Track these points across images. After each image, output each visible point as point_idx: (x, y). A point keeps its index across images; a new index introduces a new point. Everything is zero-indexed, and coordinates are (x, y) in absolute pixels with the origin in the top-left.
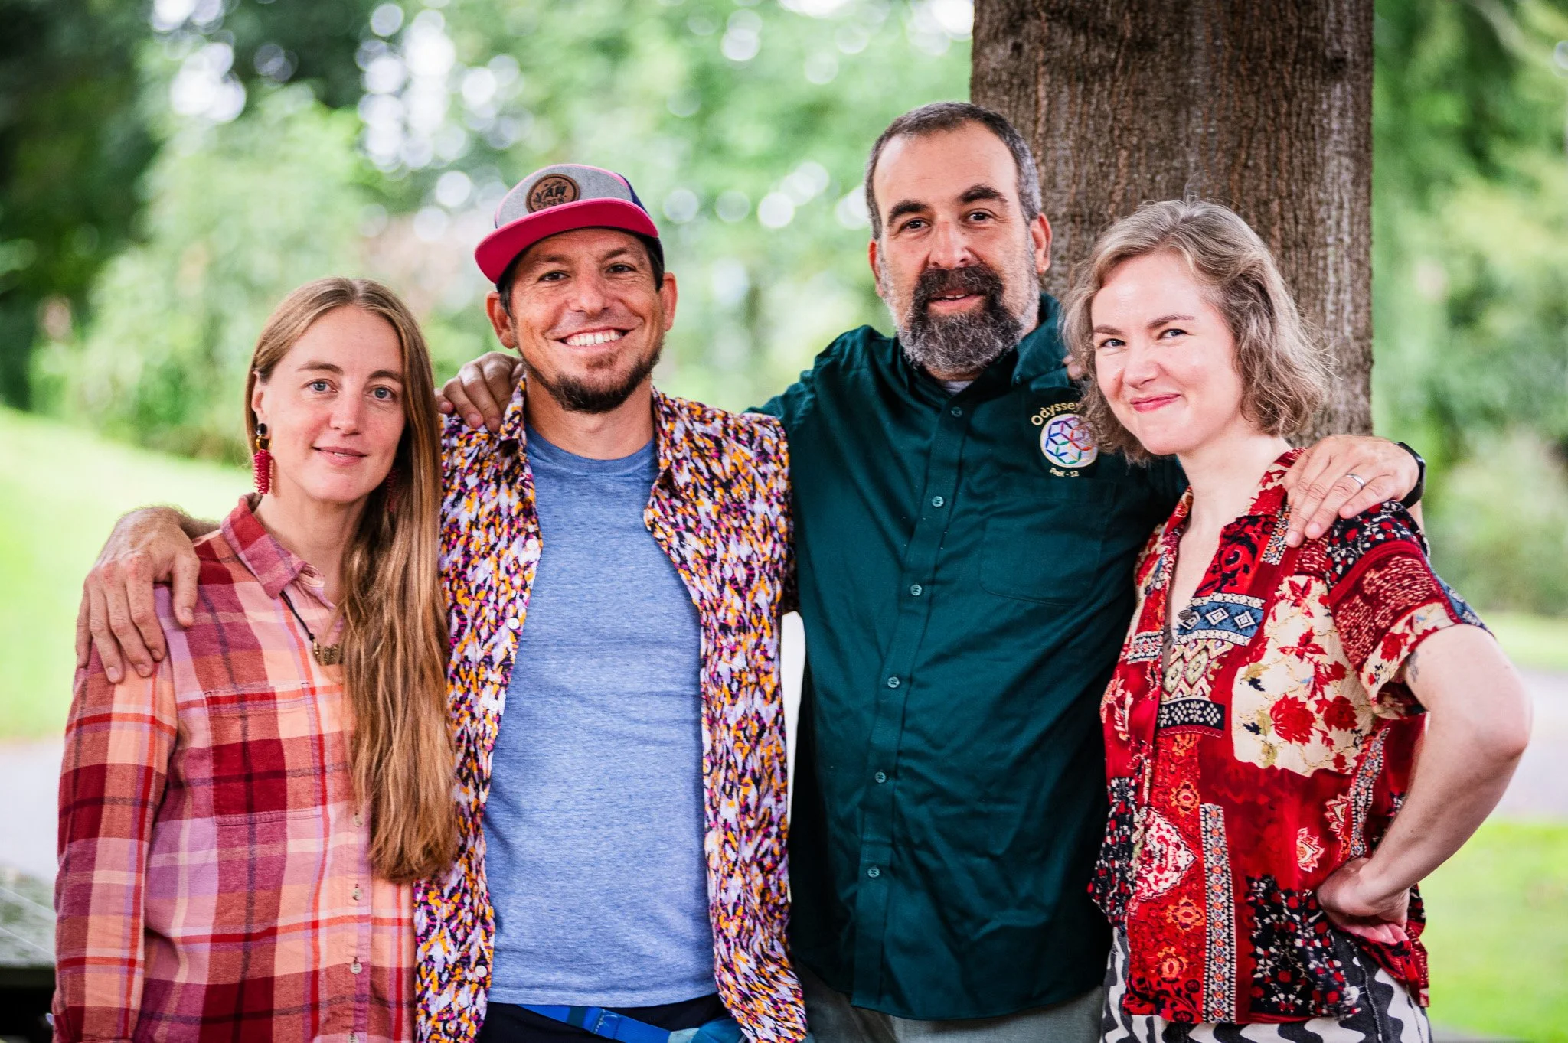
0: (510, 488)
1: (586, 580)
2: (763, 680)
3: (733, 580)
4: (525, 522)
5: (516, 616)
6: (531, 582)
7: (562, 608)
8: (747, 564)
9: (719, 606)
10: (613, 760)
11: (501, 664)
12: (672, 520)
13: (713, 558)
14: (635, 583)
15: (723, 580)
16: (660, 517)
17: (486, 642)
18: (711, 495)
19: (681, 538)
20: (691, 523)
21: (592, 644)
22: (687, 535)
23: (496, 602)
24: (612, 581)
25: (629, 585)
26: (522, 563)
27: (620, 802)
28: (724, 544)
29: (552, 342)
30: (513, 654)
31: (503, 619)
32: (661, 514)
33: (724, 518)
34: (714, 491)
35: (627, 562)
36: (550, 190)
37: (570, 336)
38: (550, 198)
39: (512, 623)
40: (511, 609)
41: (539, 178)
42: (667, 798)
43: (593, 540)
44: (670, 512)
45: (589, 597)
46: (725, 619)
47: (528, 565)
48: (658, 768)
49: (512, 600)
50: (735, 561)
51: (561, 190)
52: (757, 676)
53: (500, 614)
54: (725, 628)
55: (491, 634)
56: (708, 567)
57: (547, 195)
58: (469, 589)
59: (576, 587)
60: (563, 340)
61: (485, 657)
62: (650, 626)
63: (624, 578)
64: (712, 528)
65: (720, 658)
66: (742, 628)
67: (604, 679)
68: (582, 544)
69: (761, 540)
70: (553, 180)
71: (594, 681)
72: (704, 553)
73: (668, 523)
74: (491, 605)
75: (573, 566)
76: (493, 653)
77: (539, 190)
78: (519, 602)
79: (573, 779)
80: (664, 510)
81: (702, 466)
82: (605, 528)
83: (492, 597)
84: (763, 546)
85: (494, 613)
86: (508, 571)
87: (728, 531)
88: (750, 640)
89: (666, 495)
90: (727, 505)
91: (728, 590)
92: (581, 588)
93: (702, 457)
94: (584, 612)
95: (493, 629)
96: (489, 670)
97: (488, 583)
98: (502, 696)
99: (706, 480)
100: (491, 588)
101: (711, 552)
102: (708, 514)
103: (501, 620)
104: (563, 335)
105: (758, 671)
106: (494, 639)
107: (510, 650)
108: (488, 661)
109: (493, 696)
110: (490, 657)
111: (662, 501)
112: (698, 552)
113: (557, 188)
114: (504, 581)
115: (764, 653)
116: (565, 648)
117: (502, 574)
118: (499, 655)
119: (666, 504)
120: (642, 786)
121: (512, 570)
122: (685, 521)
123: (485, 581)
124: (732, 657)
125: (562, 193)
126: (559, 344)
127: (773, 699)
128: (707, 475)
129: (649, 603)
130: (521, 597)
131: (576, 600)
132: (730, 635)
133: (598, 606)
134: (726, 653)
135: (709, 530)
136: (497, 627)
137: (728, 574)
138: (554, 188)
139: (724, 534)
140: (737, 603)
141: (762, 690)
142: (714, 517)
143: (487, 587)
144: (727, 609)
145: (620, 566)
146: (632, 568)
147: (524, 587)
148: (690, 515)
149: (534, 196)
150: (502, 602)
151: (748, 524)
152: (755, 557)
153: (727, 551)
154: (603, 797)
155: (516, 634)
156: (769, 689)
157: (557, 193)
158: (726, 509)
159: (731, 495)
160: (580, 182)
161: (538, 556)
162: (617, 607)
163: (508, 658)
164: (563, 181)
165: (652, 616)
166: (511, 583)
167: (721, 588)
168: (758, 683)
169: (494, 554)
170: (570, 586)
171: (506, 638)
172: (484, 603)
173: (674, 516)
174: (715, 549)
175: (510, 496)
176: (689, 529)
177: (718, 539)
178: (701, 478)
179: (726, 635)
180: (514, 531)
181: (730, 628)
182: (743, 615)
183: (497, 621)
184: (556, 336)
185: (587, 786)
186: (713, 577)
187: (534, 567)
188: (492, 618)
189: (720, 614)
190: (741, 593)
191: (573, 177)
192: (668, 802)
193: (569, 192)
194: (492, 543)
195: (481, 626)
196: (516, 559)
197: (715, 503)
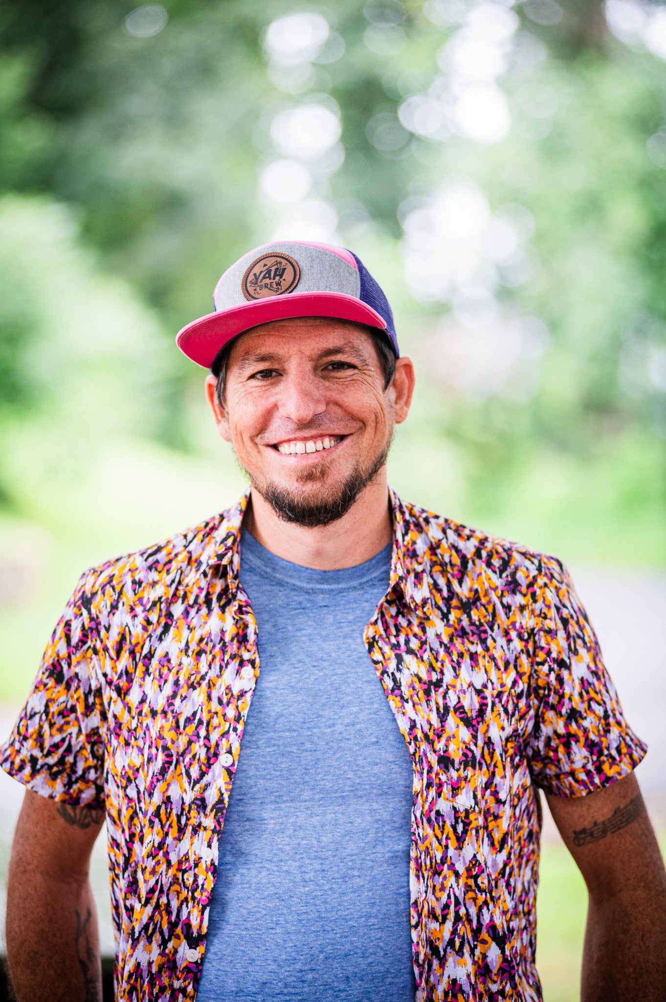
0: (223, 612)
1: (306, 726)
2: (491, 825)
3: (459, 709)
4: (239, 648)
5: (230, 752)
6: (245, 713)
7: (280, 760)
8: (479, 692)
9: (439, 736)
10: (331, 935)
11: (214, 807)
12: (393, 640)
13: (438, 684)
14: (358, 727)
15: (446, 708)
16: (381, 636)
17: (197, 782)
18: (445, 617)
19: (400, 659)
20: (414, 644)
21: (313, 800)
22: (408, 658)
23: (207, 738)
24: (334, 725)
25: (351, 730)
26: (236, 692)
27: (336, 984)
28: (454, 669)
29: (263, 449)
30: (226, 796)
31: (216, 755)
32: (383, 633)
33: (457, 642)
34: (449, 612)
35: (350, 702)
36: (269, 272)
37: (281, 443)
38: (267, 281)
39: (225, 760)
40: (224, 745)
41: (258, 256)
42: (389, 980)
43: (313, 678)
44: (394, 632)
45: (308, 746)
46: (445, 751)
47: (242, 694)
48: (381, 944)
49: (225, 734)
50: (465, 687)
51: (280, 273)
52: (486, 819)
53: (212, 751)
54: (445, 761)
55: (203, 774)
56: (427, 693)
57: (264, 277)
58: (177, 722)
59: (295, 734)
60: (275, 447)
61: (196, 799)
62: (374, 775)
63: (346, 721)
64: (442, 651)
65: (439, 794)
66: (469, 761)
67: (324, 839)
68: (301, 684)
69: (502, 669)
70: (273, 259)
71: (315, 842)
72: (425, 677)
73: (388, 643)
74: (202, 741)
75: (291, 709)
76: (206, 794)
77: (257, 270)
78: (232, 735)
79: (284, 957)
80: (386, 628)
81: (442, 582)
82: (325, 664)
83: (203, 732)
84: (504, 676)
85: (204, 750)
86: (220, 701)
87: (461, 655)
88: (480, 778)
89: (393, 611)
90: (463, 629)
91: (452, 720)
92: (300, 735)
93: (443, 572)
94: (303, 762)
95: (204, 768)
96: (202, 815)
97: (198, 717)
98: (215, 844)
99: (443, 598)
100: (200, 722)
101: (435, 677)
102: (438, 636)
103: (213, 756)
104: (274, 442)
105: (487, 813)
106: (207, 779)
107: (223, 791)
108: (200, 803)
109: (206, 843)
110: (203, 800)
111: (388, 618)
112: (417, 676)
113: (277, 270)
114: (216, 713)
115: (495, 794)
116: (283, 806)
117: (215, 706)
118: (211, 797)
119: (391, 622)
120: (363, 966)
121: (225, 700)
122: (407, 642)
123: (194, 714)
124: (454, 796)
125: (281, 276)
126: (271, 452)
127: (502, 848)
128: (445, 593)
129: (372, 750)
130: (235, 730)
131: (294, 749)
132: (452, 770)
133: (319, 755)
134: (446, 790)
135: (438, 653)
136: (209, 765)
137: (452, 700)
138: (273, 269)
139: (455, 658)
140: (464, 734)
141: (490, 836)
142: (446, 640)
143: (196, 721)
144: (448, 739)
145: (342, 707)
146: (355, 709)
147: (238, 719)
148: (415, 635)
149: (251, 277)
150: (214, 736)
151: (487, 649)
152: (489, 685)
153: (457, 676)
154: (315, 980)
155: (229, 771)
156: (497, 836)
157: (275, 275)
158: (462, 633)
159: (469, 616)
160: (303, 263)
161: (253, 686)
162: (338, 755)
163: (221, 801)
164: (284, 262)
165: (377, 764)
166: (224, 715)
167: (443, 717)
168: (486, 827)
169: (204, 684)
170: (288, 734)
171: (219, 775)
172: (194, 738)
173: (397, 636)
174: (442, 673)
175: (223, 620)
176: (410, 651)
177: (448, 664)
178: (438, 596)
179: (446, 769)
180: (227, 657)
181: (453, 763)
182: (473, 747)
183: (208, 759)
184: (266, 441)
185: (299, 966)
186: (433, 704)
187: (248, 696)
188: (202, 754)
189: (440, 746)
190: (468, 722)
191: (295, 257)
192: (391, 983)
193: (288, 276)
194: (203, 673)
195: (191, 764)
196: (229, 688)
197: (448, 625)
